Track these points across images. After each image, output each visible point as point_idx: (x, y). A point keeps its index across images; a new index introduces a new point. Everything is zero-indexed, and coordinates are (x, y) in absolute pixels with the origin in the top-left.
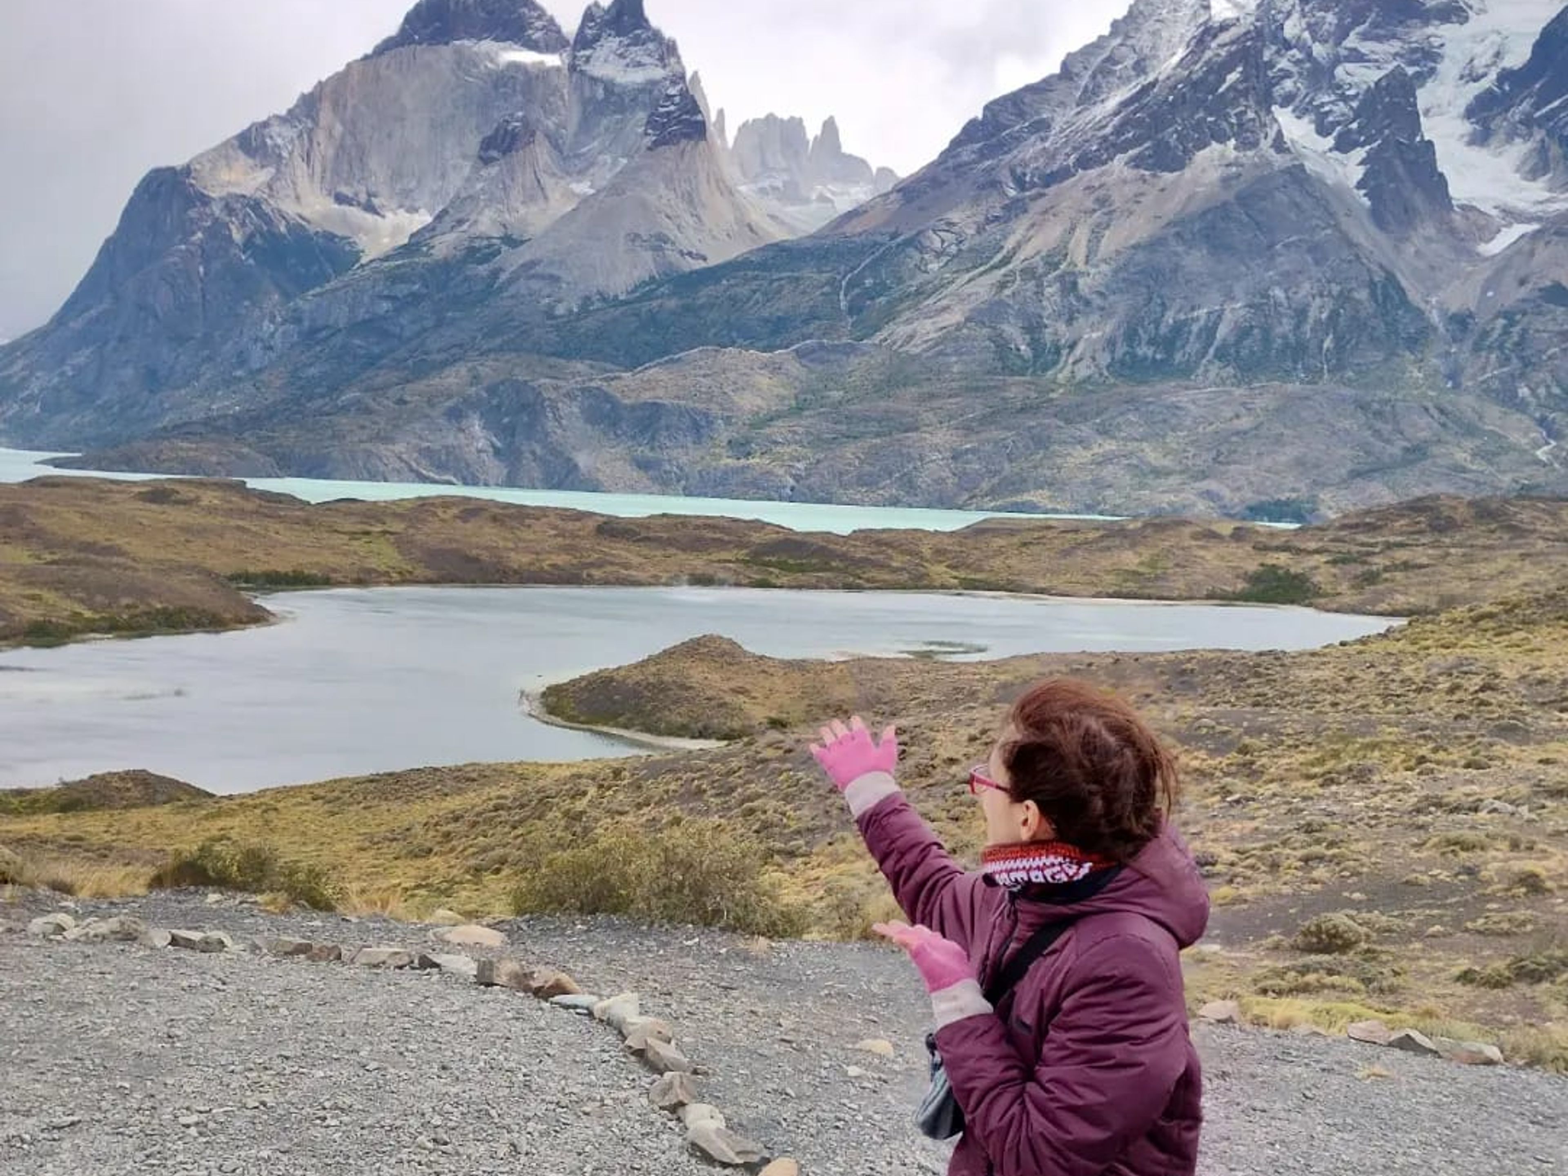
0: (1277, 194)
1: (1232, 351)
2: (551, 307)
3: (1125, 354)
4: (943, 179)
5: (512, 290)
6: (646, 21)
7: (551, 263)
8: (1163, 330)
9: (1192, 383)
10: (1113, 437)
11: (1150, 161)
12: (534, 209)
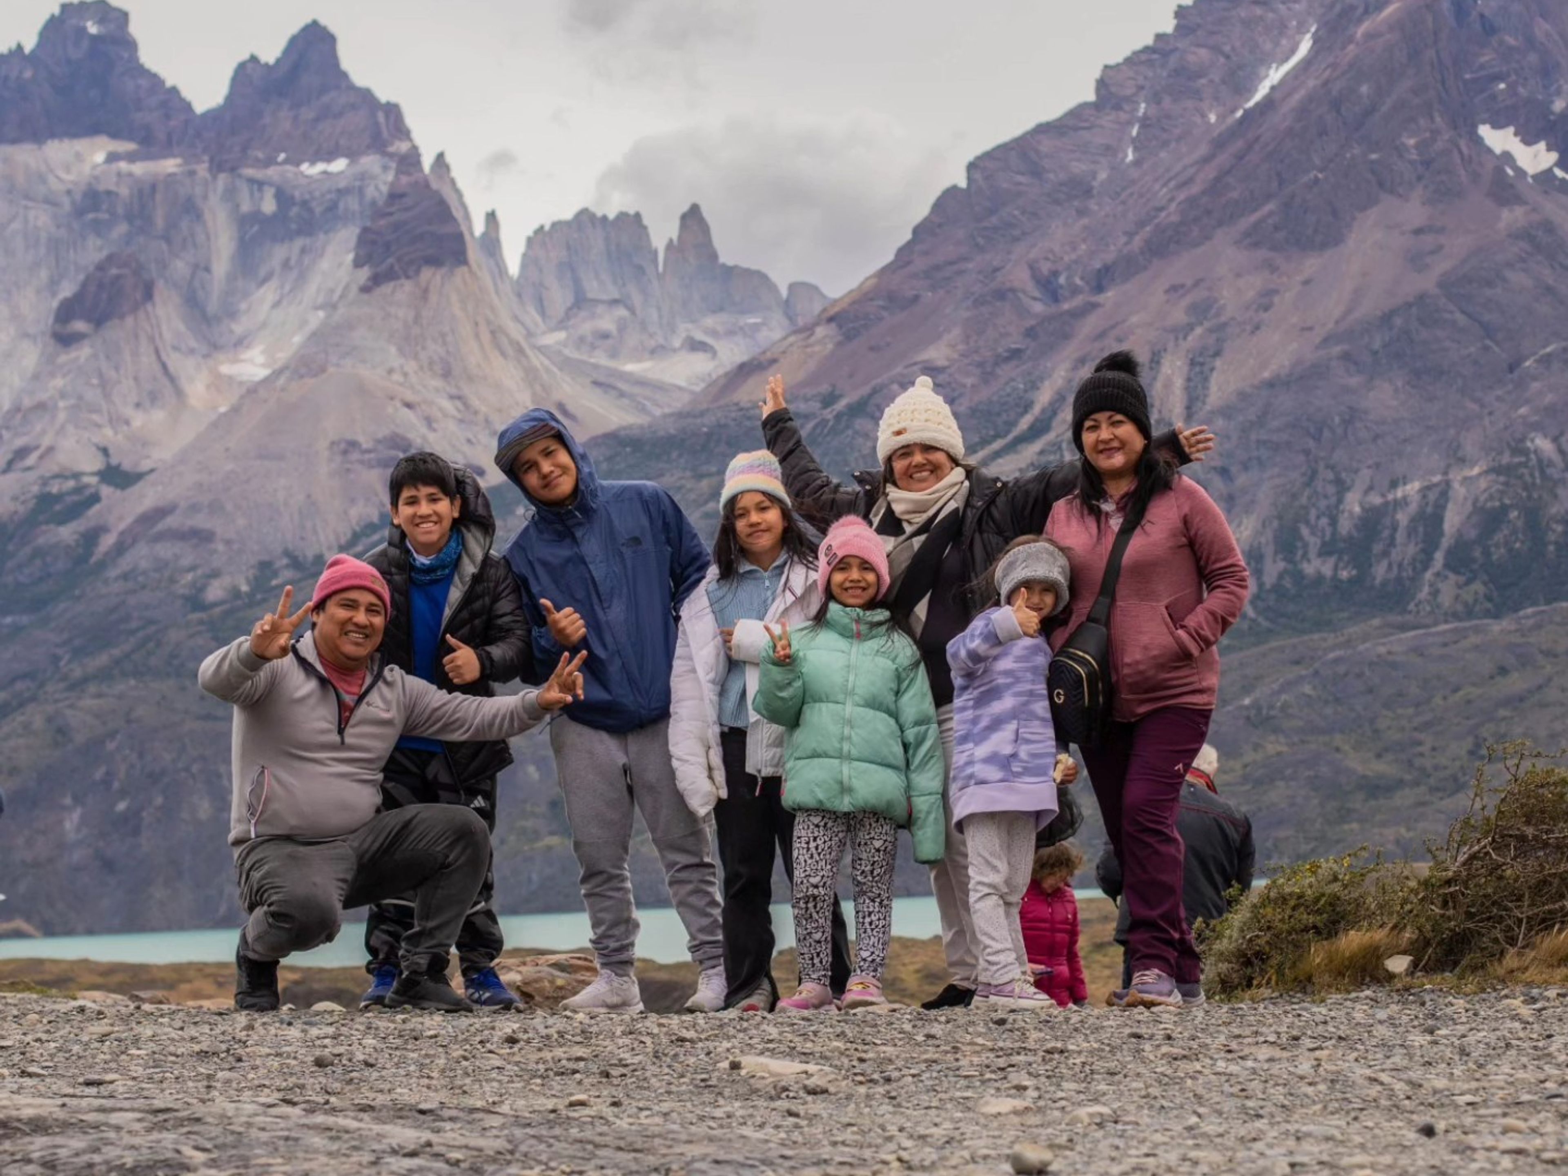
0: (1510, 275)
1: (1477, 553)
2: (200, 588)
3: (1281, 576)
4: (910, 293)
5: (125, 563)
6: (344, 75)
7: (194, 508)
8: (1345, 526)
9: (1408, 618)
10: (1276, 730)
11: (1280, 235)
12: (158, 416)
